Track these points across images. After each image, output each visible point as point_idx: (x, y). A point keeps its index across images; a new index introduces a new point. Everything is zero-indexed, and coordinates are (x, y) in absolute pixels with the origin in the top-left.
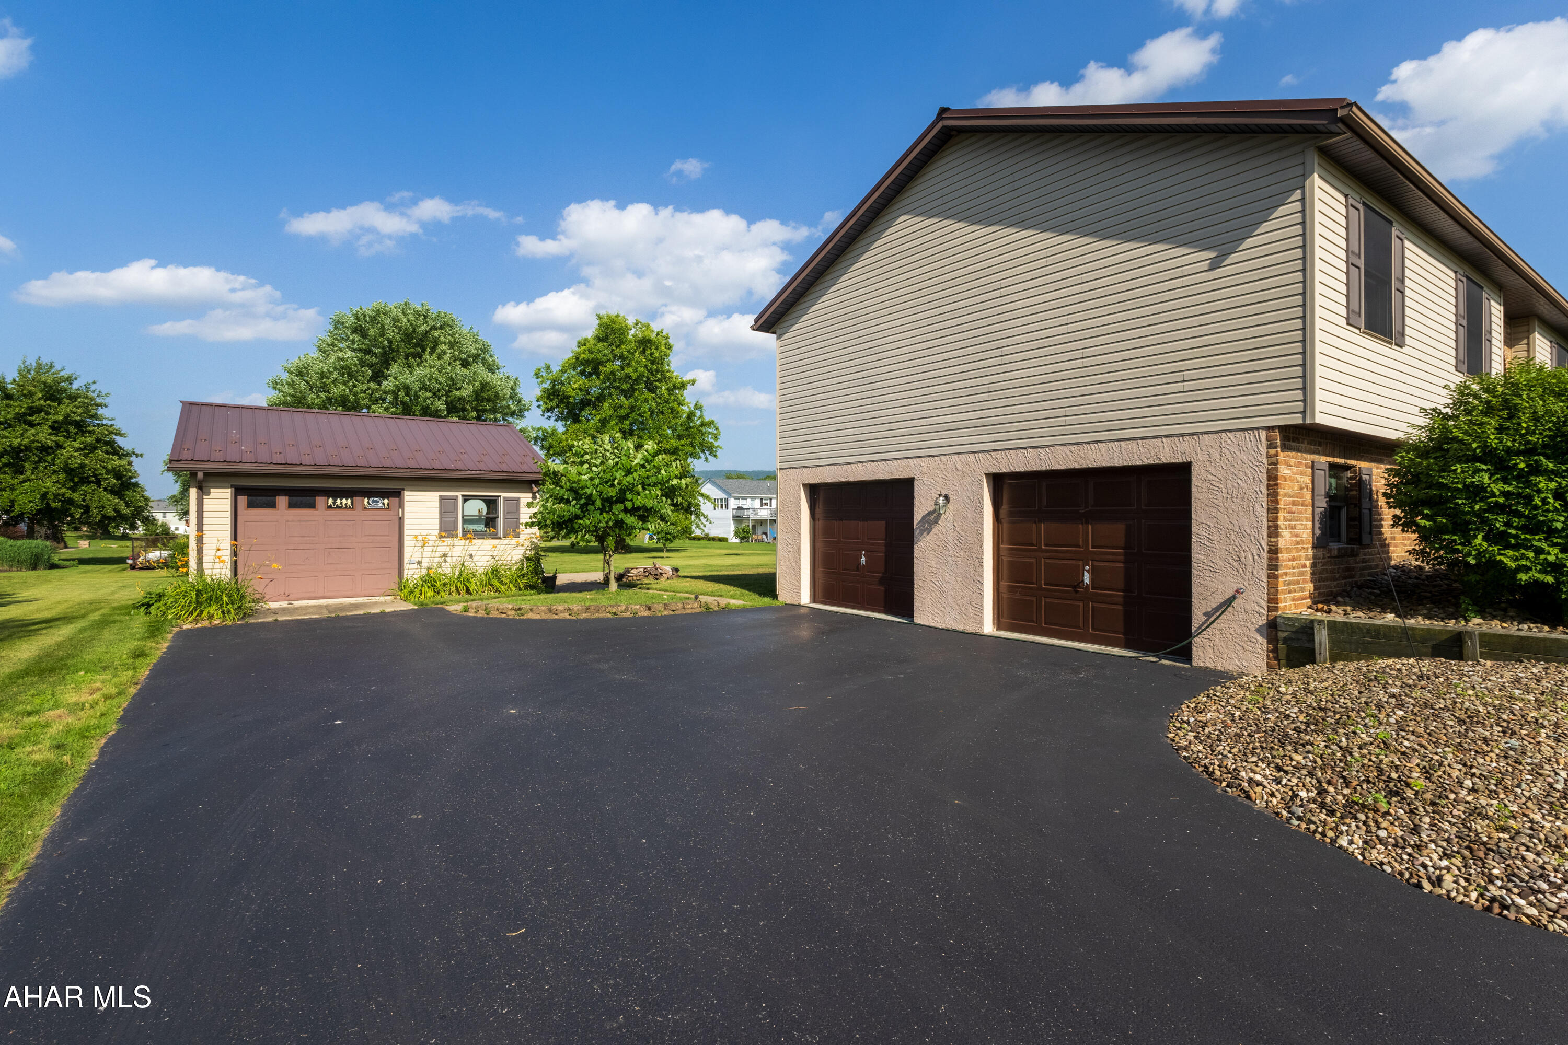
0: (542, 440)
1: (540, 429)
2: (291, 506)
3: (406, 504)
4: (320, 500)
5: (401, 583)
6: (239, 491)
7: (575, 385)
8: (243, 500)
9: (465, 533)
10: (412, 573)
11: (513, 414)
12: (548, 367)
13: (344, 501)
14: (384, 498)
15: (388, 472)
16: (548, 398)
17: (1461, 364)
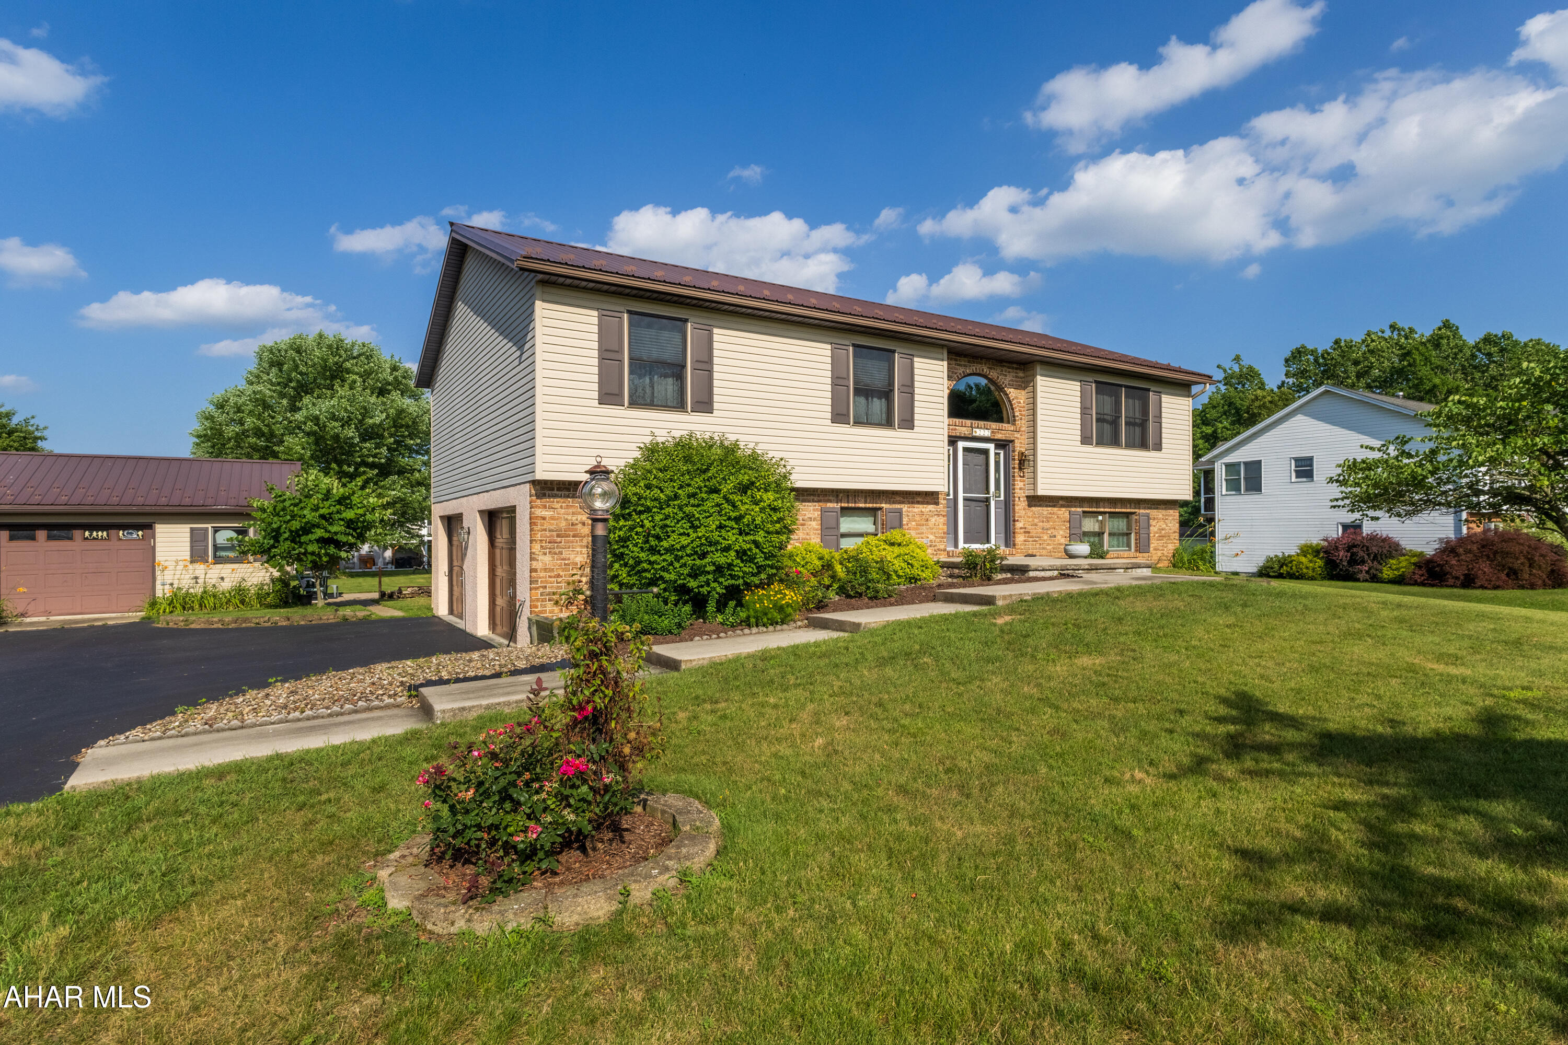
2: (50, 538)
3: (157, 535)
4: (77, 533)
5: (154, 601)
8: (5, 534)
9: (214, 558)
10: (163, 591)
13: (100, 533)
14: (138, 530)
17: (839, 417)
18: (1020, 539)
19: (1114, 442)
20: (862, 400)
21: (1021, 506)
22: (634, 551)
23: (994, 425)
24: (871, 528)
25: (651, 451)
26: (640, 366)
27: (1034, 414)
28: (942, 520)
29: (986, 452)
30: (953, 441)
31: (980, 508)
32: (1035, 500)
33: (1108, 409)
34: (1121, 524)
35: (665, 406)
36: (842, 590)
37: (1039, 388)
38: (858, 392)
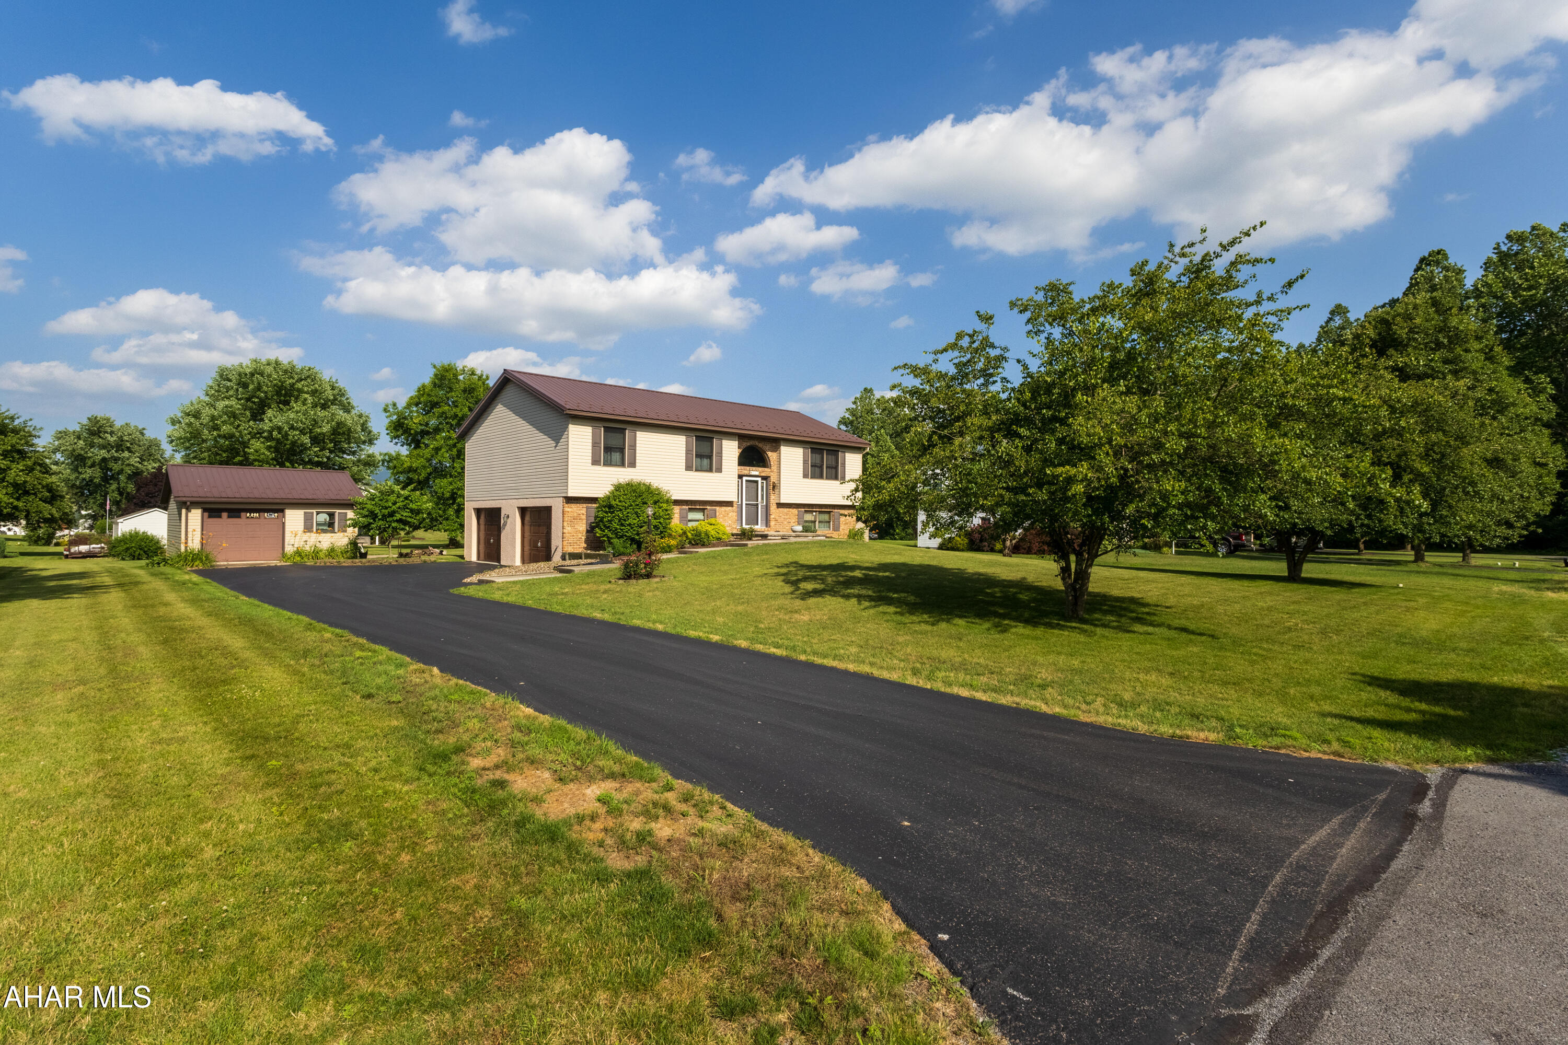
0: (388, 462)
1: (386, 454)
2: (229, 517)
3: (287, 516)
4: (243, 514)
5: (284, 555)
6: (205, 510)
7: (416, 420)
8: (206, 514)
9: (317, 530)
10: (289, 549)
11: (364, 442)
12: (394, 405)
13: (256, 514)
14: (276, 513)
15: (278, 501)
16: (394, 429)
17: (688, 468)
18: (772, 523)
19: (821, 477)
20: (699, 460)
21: (773, 507)
22: (615, 525)
23: (760, 469)
24: (702, 517)
25: (618, 487)
26: (608, 449)
27: (780, 462)
28: (735, 514)
29: (757, 482)
30: (740, 477)
31: (753, 508)
32: (780, 505)
33: (818, 461)
34: (826, 517)
35: (616, 465)
36: (690, 543)
37: (782, 452)
38: (697, 456)
